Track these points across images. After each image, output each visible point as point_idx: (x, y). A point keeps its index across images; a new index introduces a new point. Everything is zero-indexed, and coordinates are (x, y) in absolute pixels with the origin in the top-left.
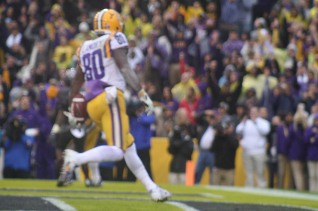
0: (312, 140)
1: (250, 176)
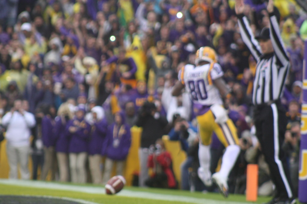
1: (14, 168)
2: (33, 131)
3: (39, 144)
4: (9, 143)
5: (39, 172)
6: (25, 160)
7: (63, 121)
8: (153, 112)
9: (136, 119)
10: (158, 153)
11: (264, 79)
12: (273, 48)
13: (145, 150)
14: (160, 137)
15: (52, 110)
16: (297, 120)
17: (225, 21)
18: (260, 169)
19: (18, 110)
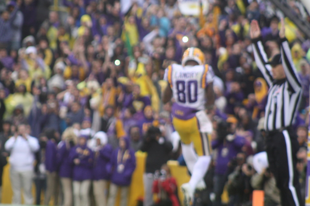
0: (77, 161)
1: (17, 193)
2: (37, 155)
3: (42, 168)
4: (12, 167)
5: (43, 198)
6: (29, 185)
7: (68, 146)
8: (157, 137)
9: (140, 144)
10: (162, 179)
11: (276, 105)
12: (285, 74)
13: (150, 175)
14: (165, 162)
15: (57, 135)
16: (304, 146)
17: (232, 45)
18: (266, 196)
19: (21, 135)
